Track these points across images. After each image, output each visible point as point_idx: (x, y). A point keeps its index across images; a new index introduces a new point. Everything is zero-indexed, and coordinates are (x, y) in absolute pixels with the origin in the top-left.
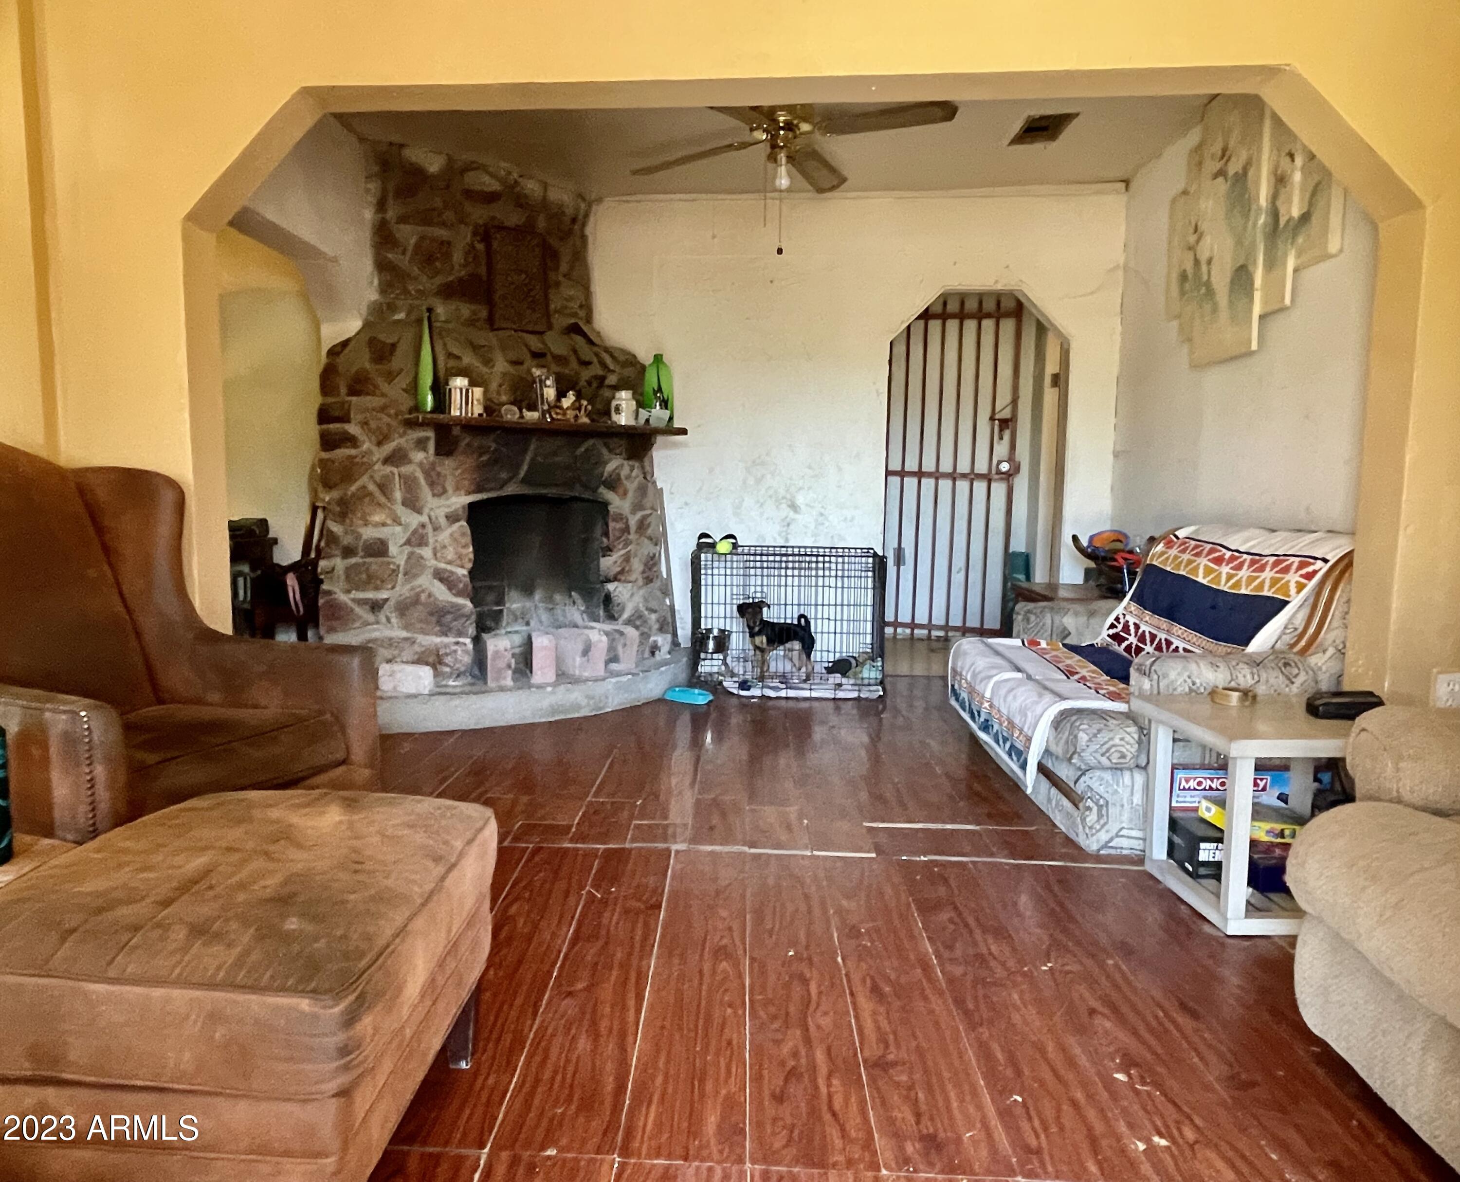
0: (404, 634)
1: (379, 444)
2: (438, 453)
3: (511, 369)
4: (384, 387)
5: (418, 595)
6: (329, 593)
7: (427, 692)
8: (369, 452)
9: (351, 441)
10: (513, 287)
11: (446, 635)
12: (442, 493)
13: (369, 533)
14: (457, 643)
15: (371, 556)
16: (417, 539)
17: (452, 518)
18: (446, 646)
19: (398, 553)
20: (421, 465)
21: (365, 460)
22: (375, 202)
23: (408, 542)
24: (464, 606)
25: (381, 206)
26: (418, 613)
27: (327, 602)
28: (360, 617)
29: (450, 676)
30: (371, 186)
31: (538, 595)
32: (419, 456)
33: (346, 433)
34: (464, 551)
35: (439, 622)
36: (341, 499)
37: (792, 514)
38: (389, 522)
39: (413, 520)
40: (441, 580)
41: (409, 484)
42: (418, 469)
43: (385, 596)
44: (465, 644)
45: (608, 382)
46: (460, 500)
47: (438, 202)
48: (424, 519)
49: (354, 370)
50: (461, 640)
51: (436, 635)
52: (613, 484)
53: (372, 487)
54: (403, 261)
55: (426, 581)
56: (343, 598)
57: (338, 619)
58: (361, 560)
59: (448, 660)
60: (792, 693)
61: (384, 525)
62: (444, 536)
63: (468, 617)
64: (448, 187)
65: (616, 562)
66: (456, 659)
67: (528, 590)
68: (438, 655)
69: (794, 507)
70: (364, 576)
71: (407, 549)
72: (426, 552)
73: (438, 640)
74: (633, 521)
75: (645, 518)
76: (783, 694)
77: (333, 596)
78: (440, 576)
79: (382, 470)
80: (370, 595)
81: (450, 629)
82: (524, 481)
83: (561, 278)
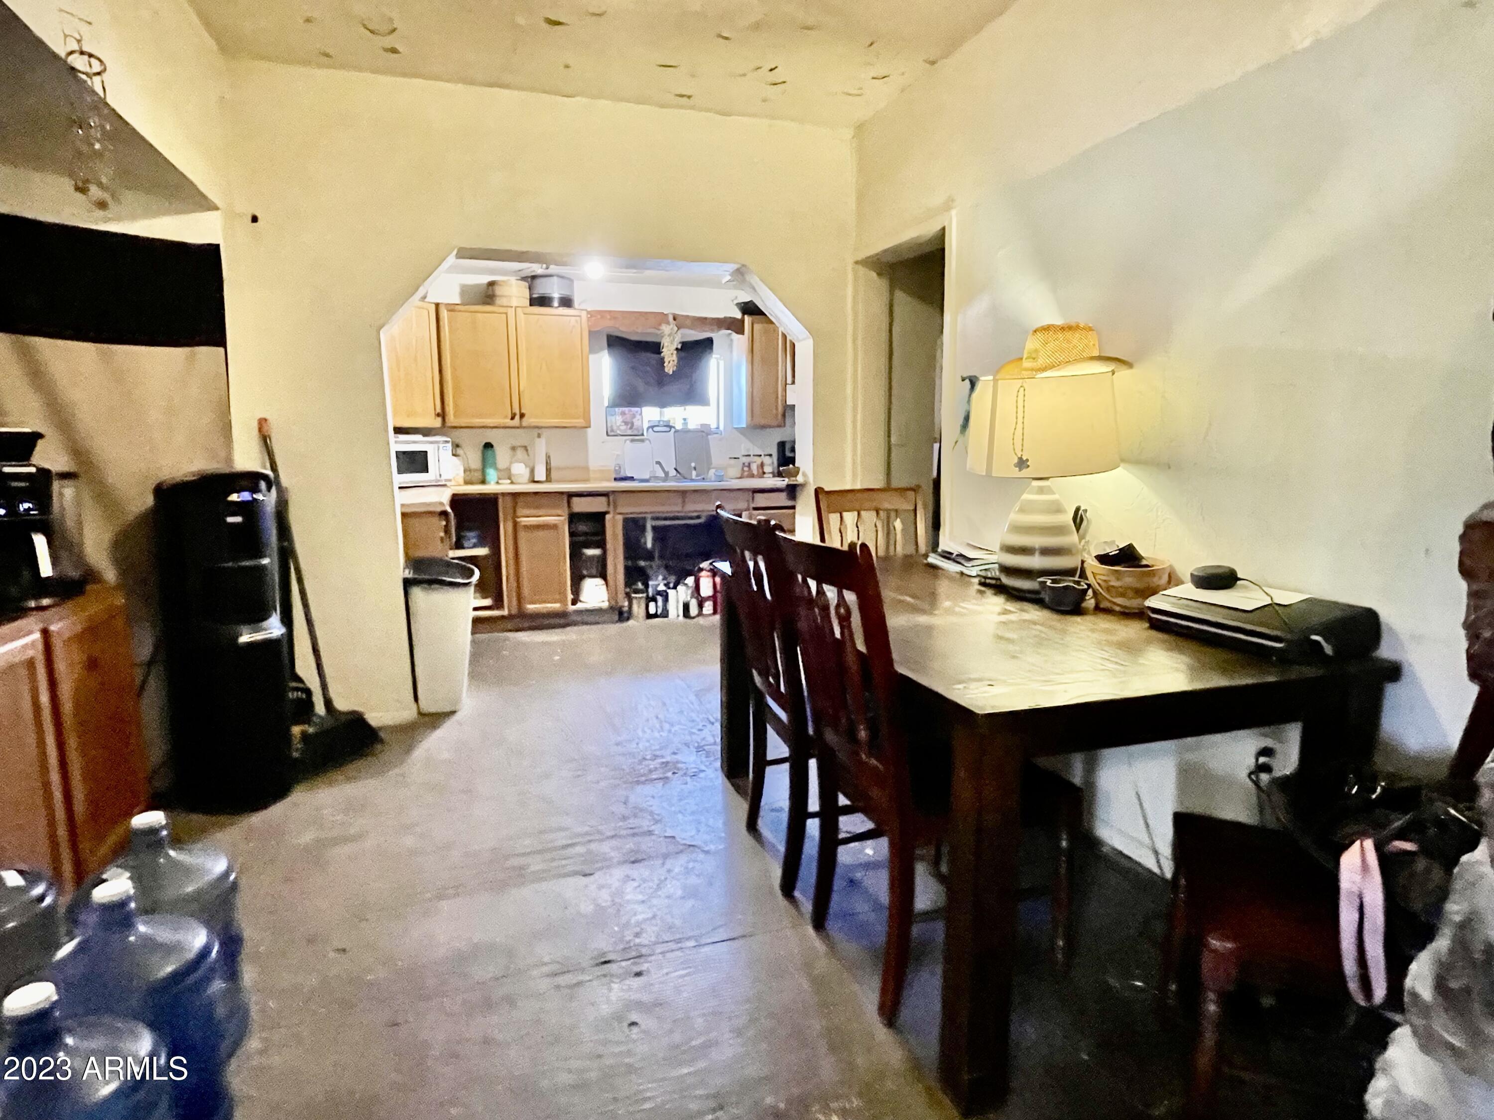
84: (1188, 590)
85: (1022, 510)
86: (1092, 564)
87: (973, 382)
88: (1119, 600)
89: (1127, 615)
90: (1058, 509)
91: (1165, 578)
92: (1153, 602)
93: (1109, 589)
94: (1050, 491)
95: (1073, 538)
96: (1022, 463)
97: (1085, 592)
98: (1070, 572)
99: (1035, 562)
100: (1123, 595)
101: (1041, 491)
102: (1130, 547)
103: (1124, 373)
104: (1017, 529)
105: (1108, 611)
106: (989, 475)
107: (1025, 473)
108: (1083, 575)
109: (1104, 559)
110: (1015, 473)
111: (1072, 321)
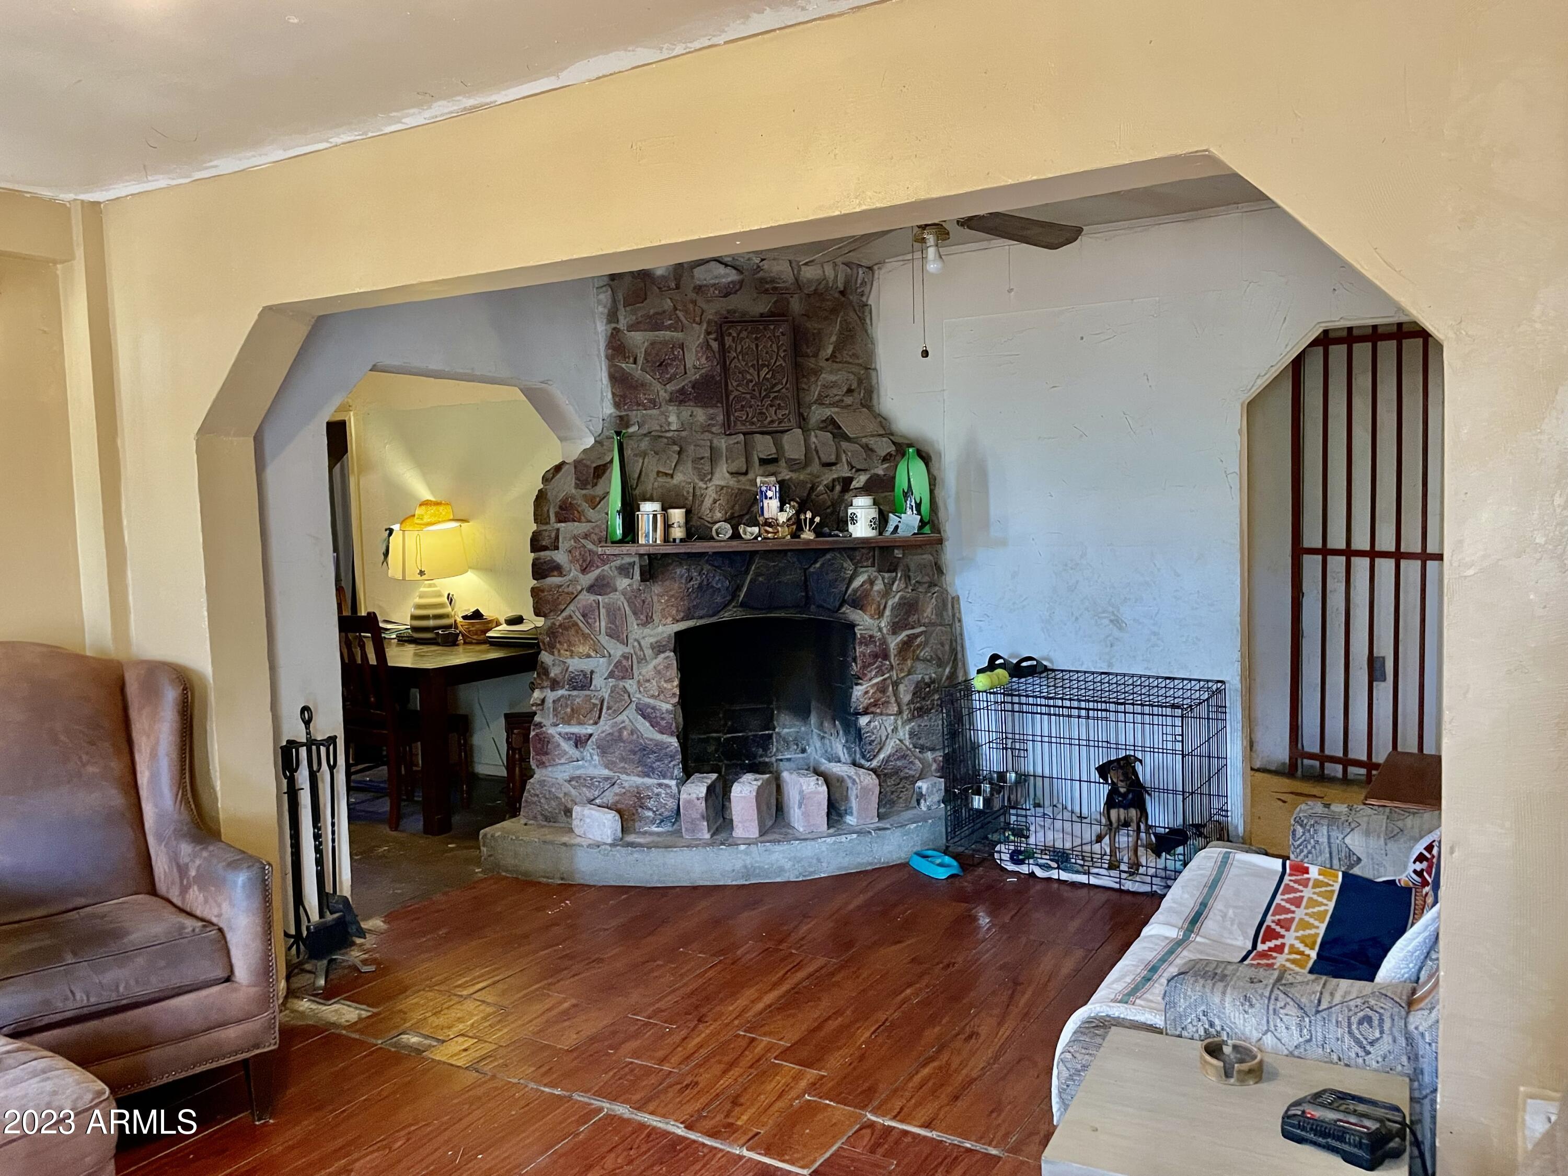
0: (606, 772)
1: (584, 571)
2: (643, 579)
3: (732, 482)
4: (590, 513)
5: (620, 731)
6: (540, 725)
7: (609, 841)
8: (575, 581)
9: (557, 569)
10: (751, 385)
11: (648, 776)
12: (648, 621)
13: (576, 664)
14: (660, 785)
15: (575, 689)
16: (622, 670)
17: (658, 649)
18: (648, 788)
19: (602, 686)
20: (624, 593)
21: (570, 589)
22: (606, 311)
23: (611, 675)
24: (670, 744)
25: (612, 317)
26: (619, 750)
27: (537, 735)
28: (566, 753)
29: (653, 822)
30: (602, 296)
31: (813, 719)
32: (623, 583)
33: (552, 561)
34: (668, 686)
35: (640, 762)
36: (550, 628)
37: (1116, 633)
38: (593, 654)
39: (617, 650)
40: (644, 716)
41: (613, 613)
42: (622, 598)
43: (590, 731)
44: (670, 787)
45: (855, 484)
46: (667, 629)
47: (668, 304)
48: (628, 650)
49: (561, 496)
50: (666, 781)
51: (639, 776)
52: (858, 603)
53: (578, 617)
54: (635, 371)
55: (630, 717)
56: (552, 731)
57: (546, 753)
58: (567, 693)
59: (651, 804)
60: (1064, 876)
61: (589, 656)
62: (648, 670)
63: (672, 757)
64: (678, 287)
65: (866, 693)
66: (659, 802)
67: (803, 713)
68: (640, 799)
69: (1117, 622)
70: (569, 710)
71: (612, 681)
72: (630, 685)
73: (639, 780)
74: (894, 643)
75: (911, 638)
76: (1054, 874)
77: (544, 729)
78: (643, 711)
79: (587, 599)
80: (576, 729)
81: (653, 770)
82: (742, 605)
83: (823, 363)
84: (504, 627)
85: (420, 597)
86: (459, 619)
87: (391, 531)
88: (475, 637)
89: (479, 643)
90: (440, 595)
91: (494, 624)
92: (489, 634)
93: (469, 632)
94: (435, 586)
95: (448, 609)
96: (422, 573)
97: (458, 635)
98: (450, 627)
99: (431, 623)
100: (476, 634)
101: (430, 586)
102: (477, 611)
103: (464, 525)
104: (419, 607)
105: (471, 643)
106: (404, 579)
107: (424, 577)
108: (456, 627)
109: (465, 617)
110: (419, 577)
111: (439, 500)
